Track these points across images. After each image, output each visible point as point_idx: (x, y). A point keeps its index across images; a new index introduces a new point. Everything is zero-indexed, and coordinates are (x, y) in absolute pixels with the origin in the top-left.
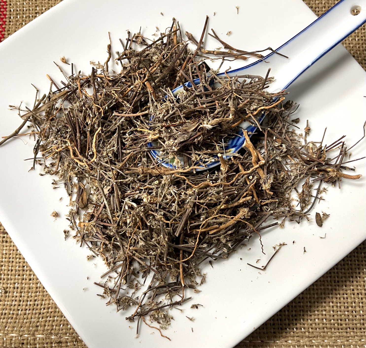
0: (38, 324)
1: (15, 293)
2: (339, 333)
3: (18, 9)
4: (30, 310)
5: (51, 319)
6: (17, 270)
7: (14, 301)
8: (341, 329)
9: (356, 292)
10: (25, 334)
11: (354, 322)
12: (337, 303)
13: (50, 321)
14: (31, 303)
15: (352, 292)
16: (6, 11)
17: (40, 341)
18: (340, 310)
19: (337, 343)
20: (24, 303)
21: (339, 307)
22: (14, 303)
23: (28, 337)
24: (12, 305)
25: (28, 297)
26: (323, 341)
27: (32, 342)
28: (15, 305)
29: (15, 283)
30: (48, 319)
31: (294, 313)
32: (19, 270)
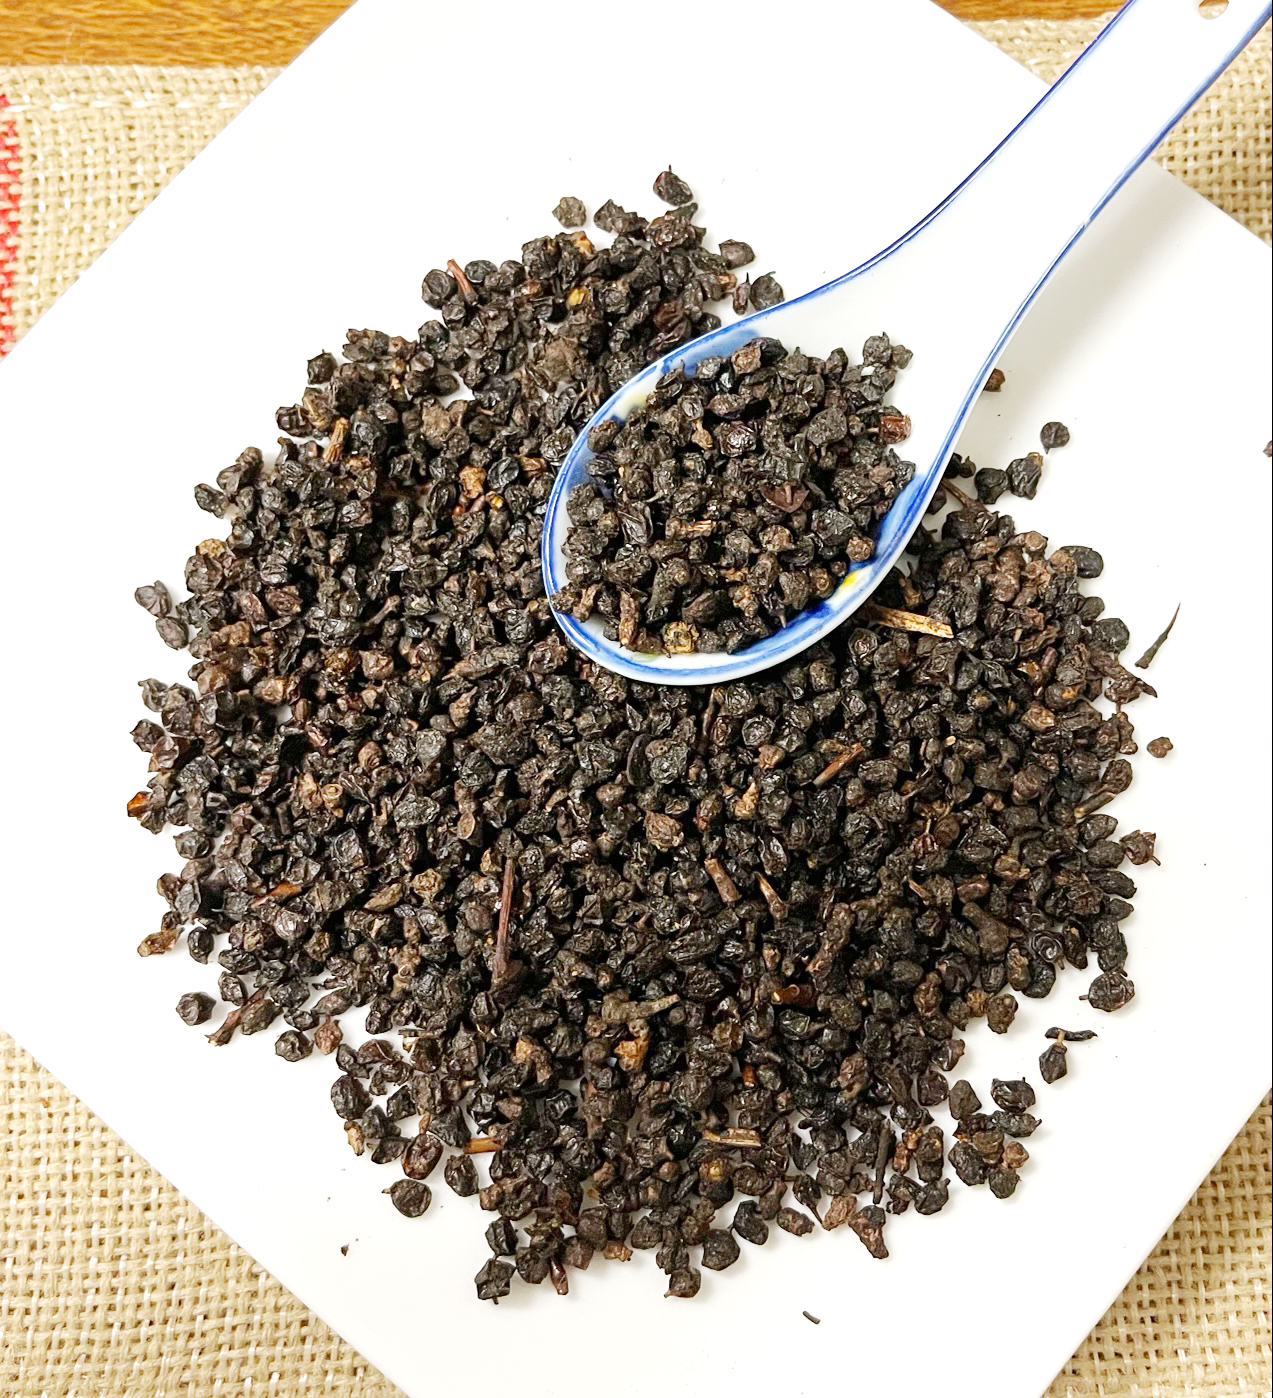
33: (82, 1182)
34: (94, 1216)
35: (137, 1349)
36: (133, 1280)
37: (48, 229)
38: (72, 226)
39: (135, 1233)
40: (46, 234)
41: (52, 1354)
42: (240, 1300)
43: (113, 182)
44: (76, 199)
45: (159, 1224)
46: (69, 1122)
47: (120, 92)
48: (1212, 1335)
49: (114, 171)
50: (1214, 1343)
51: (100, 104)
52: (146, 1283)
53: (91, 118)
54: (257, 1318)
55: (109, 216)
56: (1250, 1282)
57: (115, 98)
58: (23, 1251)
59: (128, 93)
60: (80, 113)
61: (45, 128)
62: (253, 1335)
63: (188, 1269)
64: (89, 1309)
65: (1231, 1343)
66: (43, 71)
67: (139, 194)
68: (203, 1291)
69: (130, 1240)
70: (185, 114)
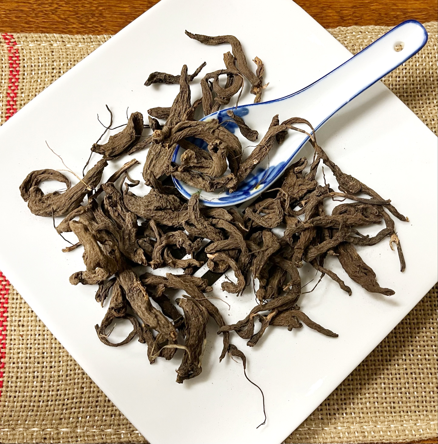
0: (62, 416)
1: (35, 382)
2: (392, 417)
3: (33, 65)
4: (52, 401)
5: (76, 410)
6: (36, 357)
7: (34, 391)
8: (395, 413)
9: (409, 371)
10: (47, 428)
11: (408, 404)
12: (389, 384)
13: (74, 413)
14: (54, 393)
15: (405, 371)
16: (20, 67)
17: (64, 436)
18: (393, 391)
19: (390, 428)
20: (46, 394)
21: (391, 389)
22: (34, 394)
23: (51, 431)
24: (32, 397)
25: (50, 387)
26: (375, 426)
27: (55, 436)
28: (35, 396)
29: (34, 372)
30: (73, 410)
31: (343, 397)
32: (38, 357)
33: (32, 359)
34: (36, 369)
35: (47, 408)
36: (47, 388)
37: (27, 81)
38: (35, 80)
39: (48, 374)
40: (27, 82)
41: (22, 409)
42: (78, 395)
43: (47, 68)
44: (36, 72)
45: (55, 372)
46: (28, 342)
47: (50, 41)
48: (362, 409)
49: (47, 64)
50: (362, 411)
51: (43, 45)
52: (51, 389)
53: (41, 49)
54: (83, 400)
55: (45, 77)
56: (373, 393)
57: (48, 43)
58: (14, 379)
59: (52, 42)
60: (38, 47)
61: (27, 51)
62: (82, 405)
63: (63, 386)
64: (33, 397)
65: (367, 411)
66: (27, 35)
67: (55, 71)
68: (67, 392)
69: (46, 376)
70: (69, 48)
